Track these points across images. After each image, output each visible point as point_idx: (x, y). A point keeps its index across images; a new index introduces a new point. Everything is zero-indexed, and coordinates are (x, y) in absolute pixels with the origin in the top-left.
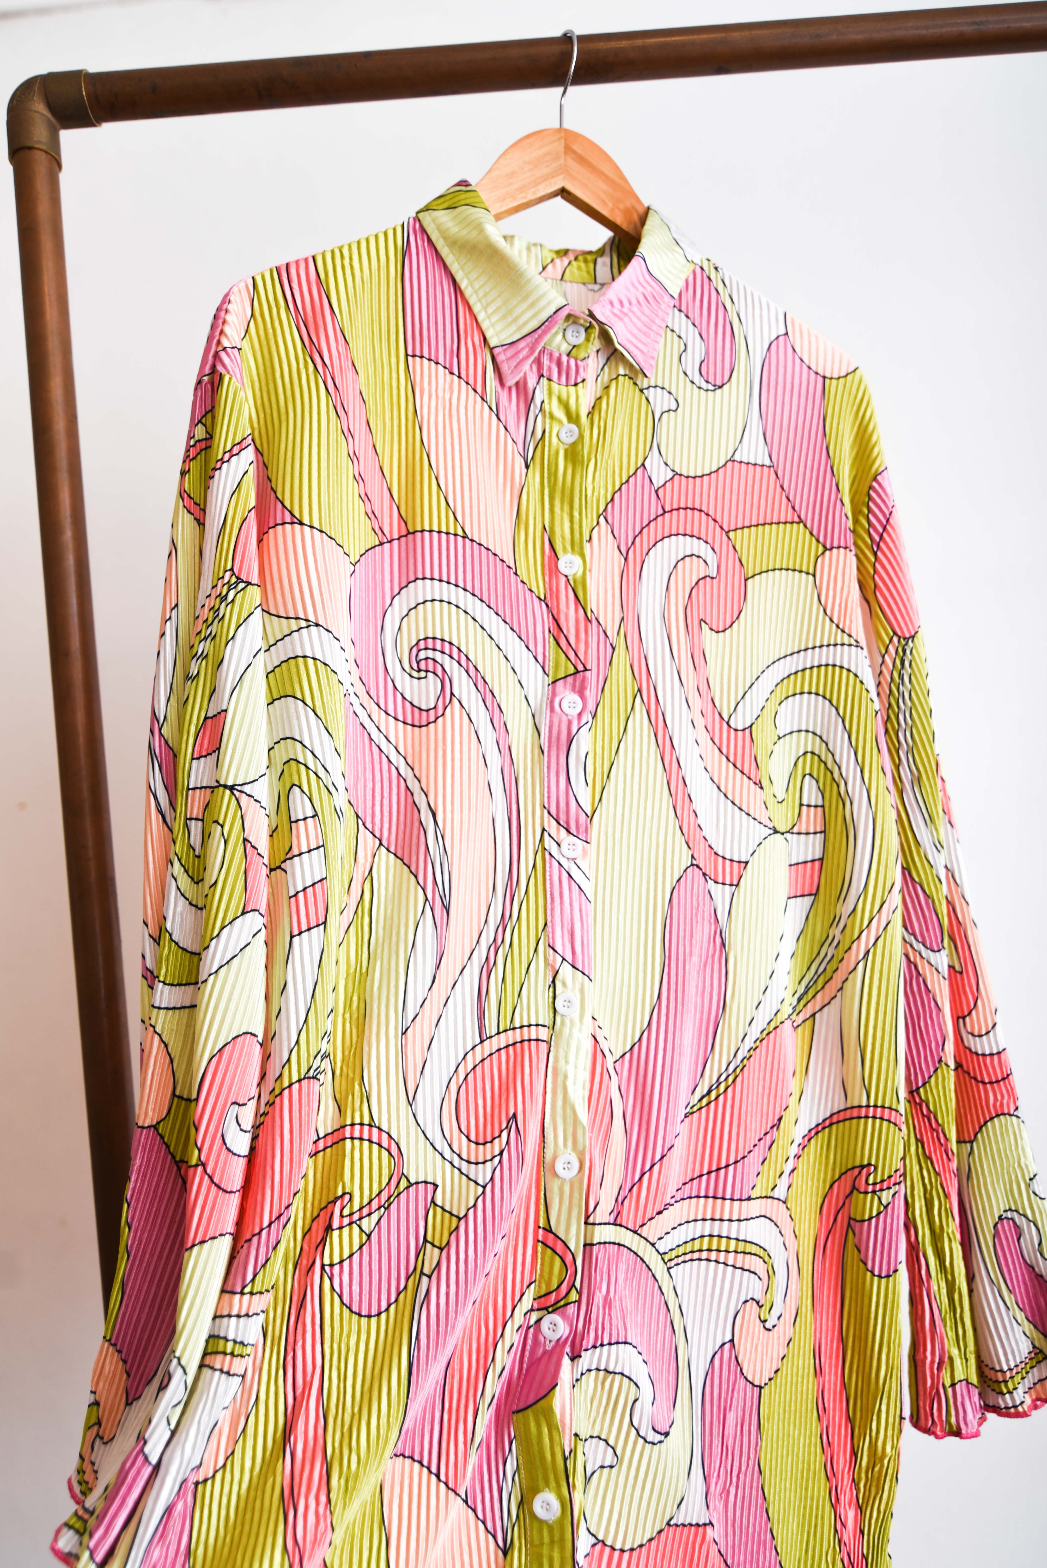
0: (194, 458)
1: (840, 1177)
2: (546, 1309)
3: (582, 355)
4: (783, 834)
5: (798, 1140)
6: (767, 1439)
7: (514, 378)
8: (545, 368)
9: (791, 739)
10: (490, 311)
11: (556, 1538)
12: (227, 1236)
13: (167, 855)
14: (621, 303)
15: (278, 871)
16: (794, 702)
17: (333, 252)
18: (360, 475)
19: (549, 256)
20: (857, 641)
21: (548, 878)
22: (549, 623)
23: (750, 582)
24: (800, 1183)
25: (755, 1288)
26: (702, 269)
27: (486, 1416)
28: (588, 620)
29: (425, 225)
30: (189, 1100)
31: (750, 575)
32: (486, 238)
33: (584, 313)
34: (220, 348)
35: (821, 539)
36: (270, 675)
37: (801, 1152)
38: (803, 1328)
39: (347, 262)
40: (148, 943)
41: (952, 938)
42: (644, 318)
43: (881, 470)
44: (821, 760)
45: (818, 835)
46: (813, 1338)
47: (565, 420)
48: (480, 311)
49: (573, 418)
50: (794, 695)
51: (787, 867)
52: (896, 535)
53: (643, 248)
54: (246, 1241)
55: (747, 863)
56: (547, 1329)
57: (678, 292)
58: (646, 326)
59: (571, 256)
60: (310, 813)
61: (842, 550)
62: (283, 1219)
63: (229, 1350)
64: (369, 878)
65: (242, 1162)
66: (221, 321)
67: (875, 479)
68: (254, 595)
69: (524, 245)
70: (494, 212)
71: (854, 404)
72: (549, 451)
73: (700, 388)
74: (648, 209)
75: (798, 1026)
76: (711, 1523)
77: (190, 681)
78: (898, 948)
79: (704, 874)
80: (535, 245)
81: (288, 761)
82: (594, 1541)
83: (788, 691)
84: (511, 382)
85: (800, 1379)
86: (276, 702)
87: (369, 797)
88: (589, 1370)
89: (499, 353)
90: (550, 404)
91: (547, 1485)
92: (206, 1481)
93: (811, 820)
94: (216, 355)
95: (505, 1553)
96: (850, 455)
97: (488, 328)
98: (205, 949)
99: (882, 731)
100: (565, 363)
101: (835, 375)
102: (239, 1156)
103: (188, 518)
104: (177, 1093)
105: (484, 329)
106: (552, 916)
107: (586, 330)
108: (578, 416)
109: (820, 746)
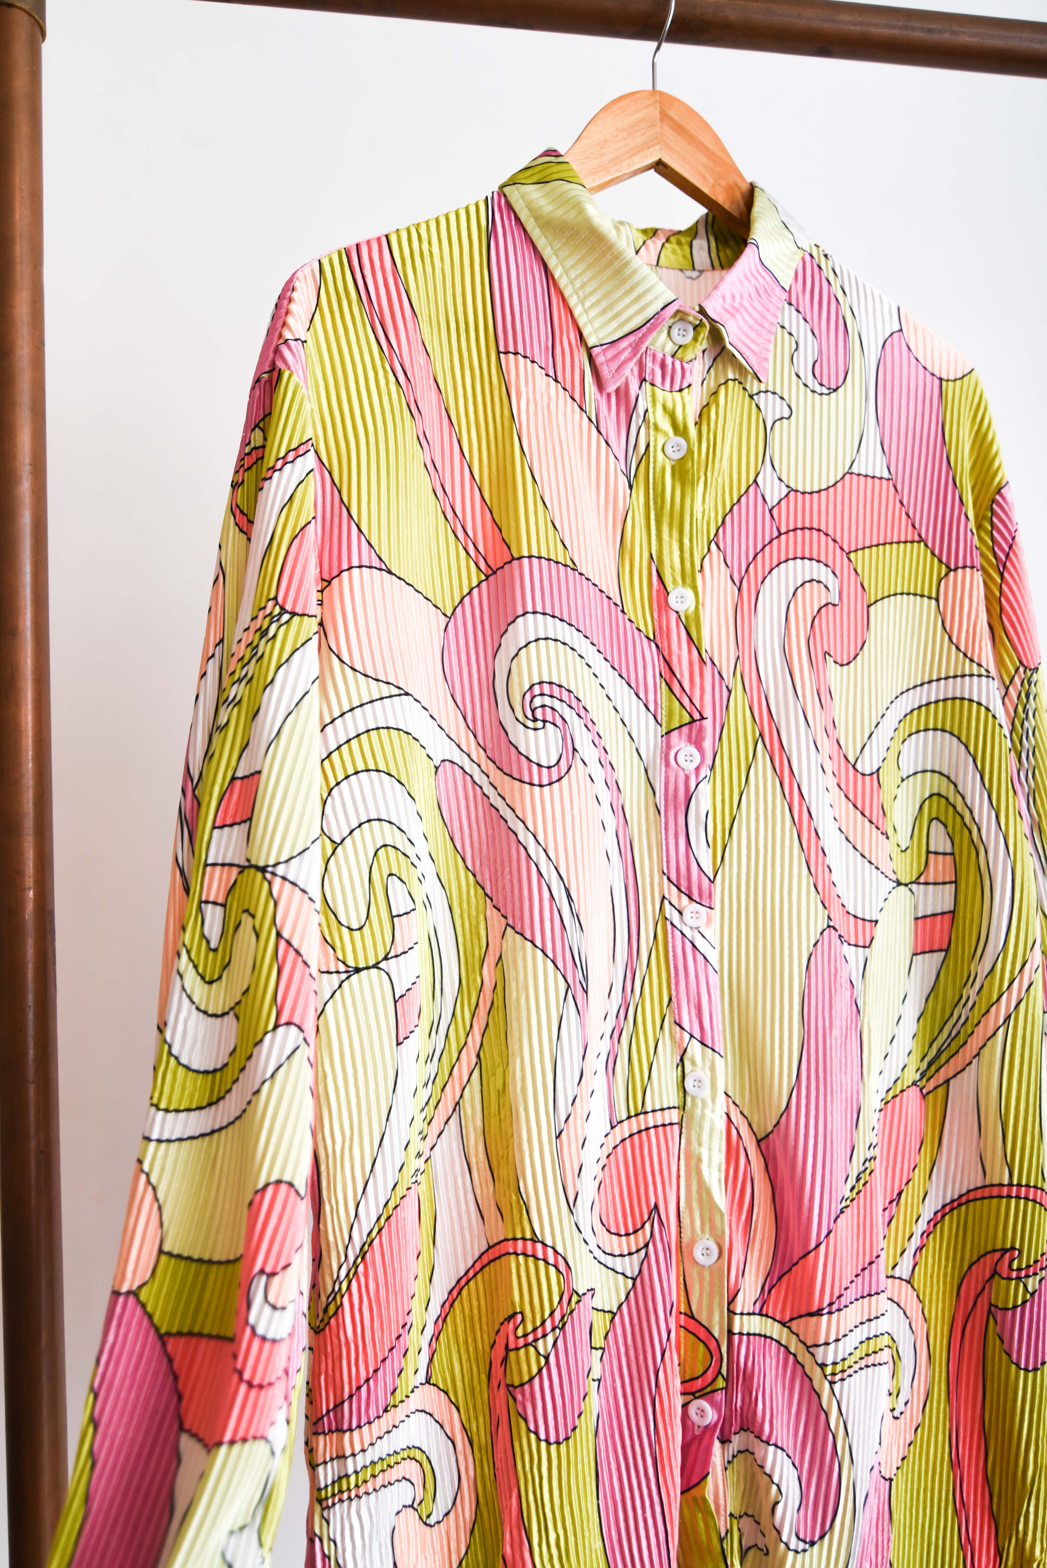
1: (979, 1259)
2: (693, 1394)
3: (688, 357)
4: (907, 885)
7: (615, 383)
8: (648, 371)
9: (916, 781)
10: (587, 304)
14: (733, 297)
16: (918, 739)
17: (409, 231)
19: (639, 236)
20: (987, 671)
21: (670, 949)
22: (660, 665)
23: (872, 608)
26: (811, 256)
28: (702, 661)
29: (512, 201)
31: (872, 601)
33: (694, 310)
34: (281, 341)
35: (944, 559)
39: (425, 246)
42: (756, 315)
43: (1004, 482)
44: (949, 803)
45: (948, 886)
47: (670, 431)
48: (576, 305)
49: (680, 430)
50: (918, 731)
51: (913, 921)
52: (1019, 561)
53: (756, 235)
55: (876, 922)
56: (694, 1414)
57: (788, 282)
58: (757, 323)
59: (662, 237)
61: (967, 568)
66: (283, 311)
67: (998, 493)
70: (588, 187)
71: (972, 406)
72: (654, 468)
73: (813, 391)
74: (755, 187)
75: (930, 1092)
79: (841, 937)
80: (625, 223)
83: (912, 727)
84: (611, 388)
89: (599, 354)
90: (654, 413)
93: (940, 868)
94: (277, 350)
97: (585, 324)
100: (670, 367)
101: (952, 377)
105: (581, 325)
106: (677, 991)
107: (695, 328)
108: (685, 427)
109: (948, 787)
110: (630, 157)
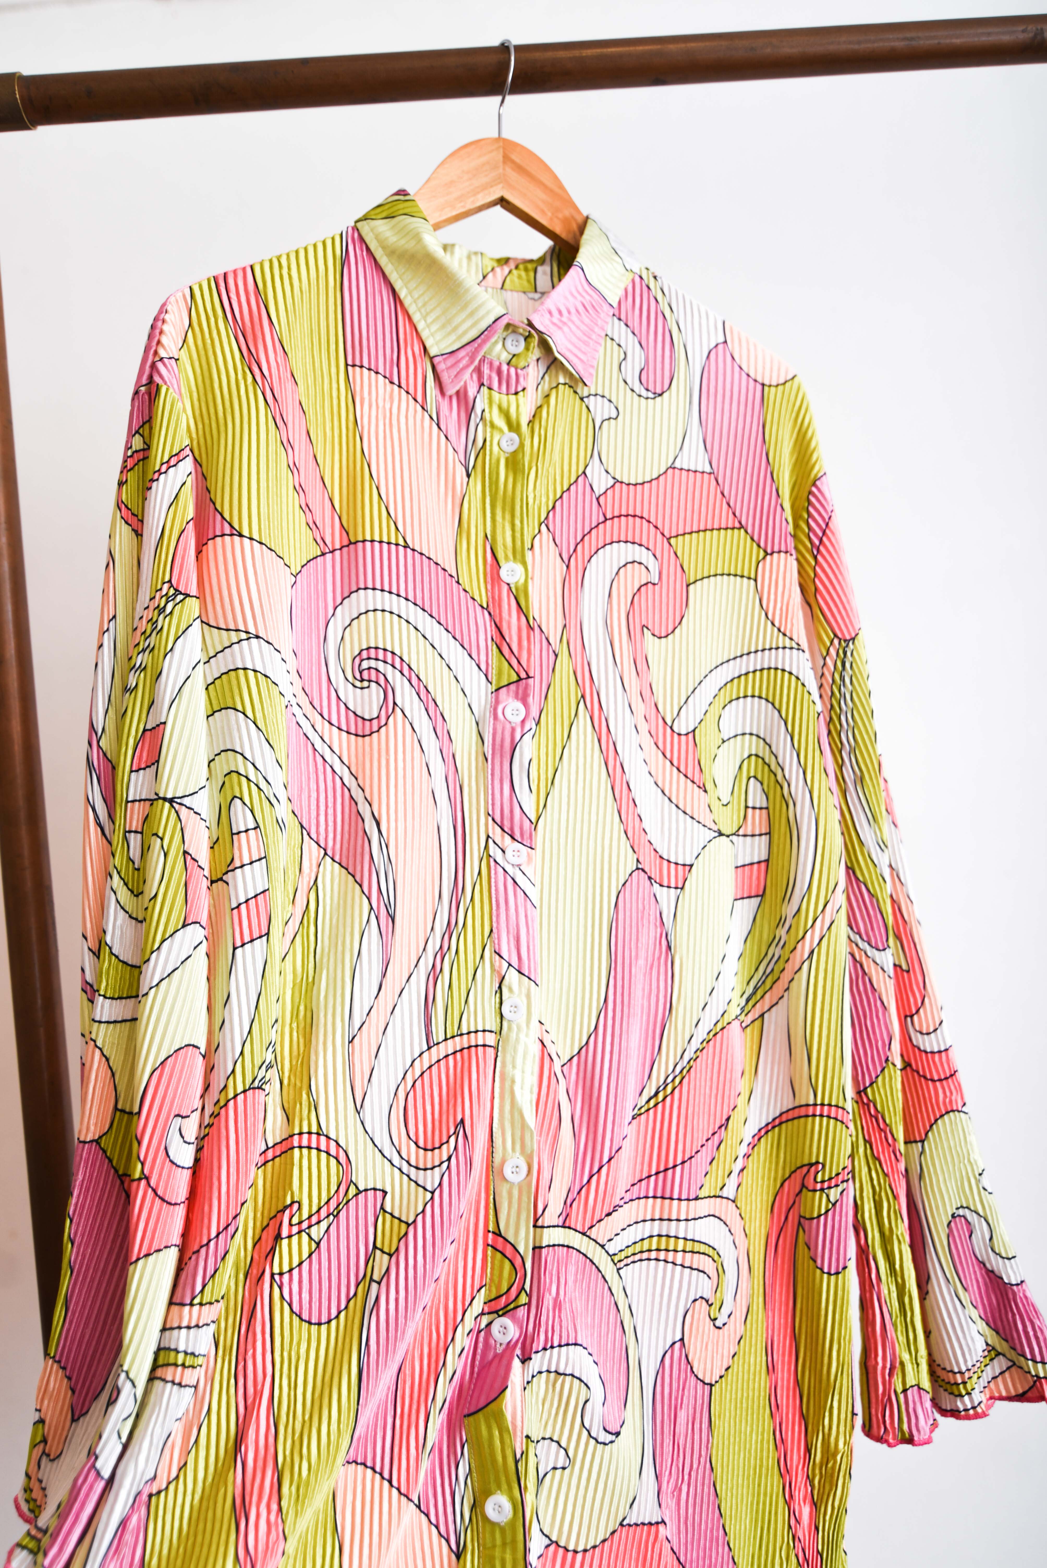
0: (131, 469)
1: (790, 1176)
2: (496, 1312)
3: (522, 364)
4: (728, 836)
5: (748, 1139)
6: (718, 1436)
7: (454, 387)
8: (485, 377)
9: (735, 742)
10: (429, 320)
11: (508, 1540)
12: (173, 1247)
13: (106, 868)
14: (560, 312)
15: (220, 883)
16: (738, 706)
17: (271, 261)
18: (300, 485)
19: (490, 264)
20: (798, 644)
21: (493, 884)
22: (492, 631)
23: (691, 587)
24: (750, 1182)
25: (705, 1287)
26: (641, 278)
27: (437, 1422)
28: (530, 627)
29: (363, 234)
30: (131, 1113)
31: (691, 581)
32: (424, 247)
33: (523, 323)
34: (157, 359)
35: (762, 544)
36: (210, 687)
37: (750, 1151)
38: (754, 1326)
39: (285, 271)
40: (88, 957)
41: (898, 937)
42: (583, 327)
43: (819, 475)
44: (765, 763)
45: (763, 837)
46: (764, 1335)
47: (505, 428)
48: (420, 321)
49: (514, 427)
50: (738, 698)
51: (733, 869)
52: (836, 539)
53: (582, 258)
54: (194, 1253)
55: (691, 866)
56: (497, 1333)
57: (617, 300)
58: (585, 334)
59: (512, 265)
60: (252, 825)
61: (782, 555)
62: (231, 1229)
63: (180, 1362)
64: (314, 887)
65: (186, 1175)
66: (157, 331)
67: (814, 484)
68: (193, 606)
69: (465, 253)
70: (432, 222)
71: (792, 411)
72: (490, 460)
73: (640, 396)
74: (587, 218)
75: (747, 1027)
76: (663, 1522)
77: (128, 693)
78: (843, 948)
79: (650, 878)
80: (476, 253)
81: (229, 773)
82: (547, 1542)
83: (731, 695)
84: (451, 391)
85: (751, 1377)
86: (216, 714)
87: (313, 807)
88: (540, 1373)
89: (440, 362)
90: (490, 412)
91: (499, 1487)
92: (159, 1492)
93: (756, 821)
94: (153, 366)
95: (458, 1557)
96: (790, 461)
97: (428, 337)
98: (145, 962)
99: (824, 732)
100: (505, 372)
101: (774, 383)
102: (183, 1168)
103: (126, 529)
104: (120, 1107)
105: (424, 338)
106: (498, 922)
107: (526, 339)
108: (518, 425)
109: (764, 748)
110: (474, 195)
